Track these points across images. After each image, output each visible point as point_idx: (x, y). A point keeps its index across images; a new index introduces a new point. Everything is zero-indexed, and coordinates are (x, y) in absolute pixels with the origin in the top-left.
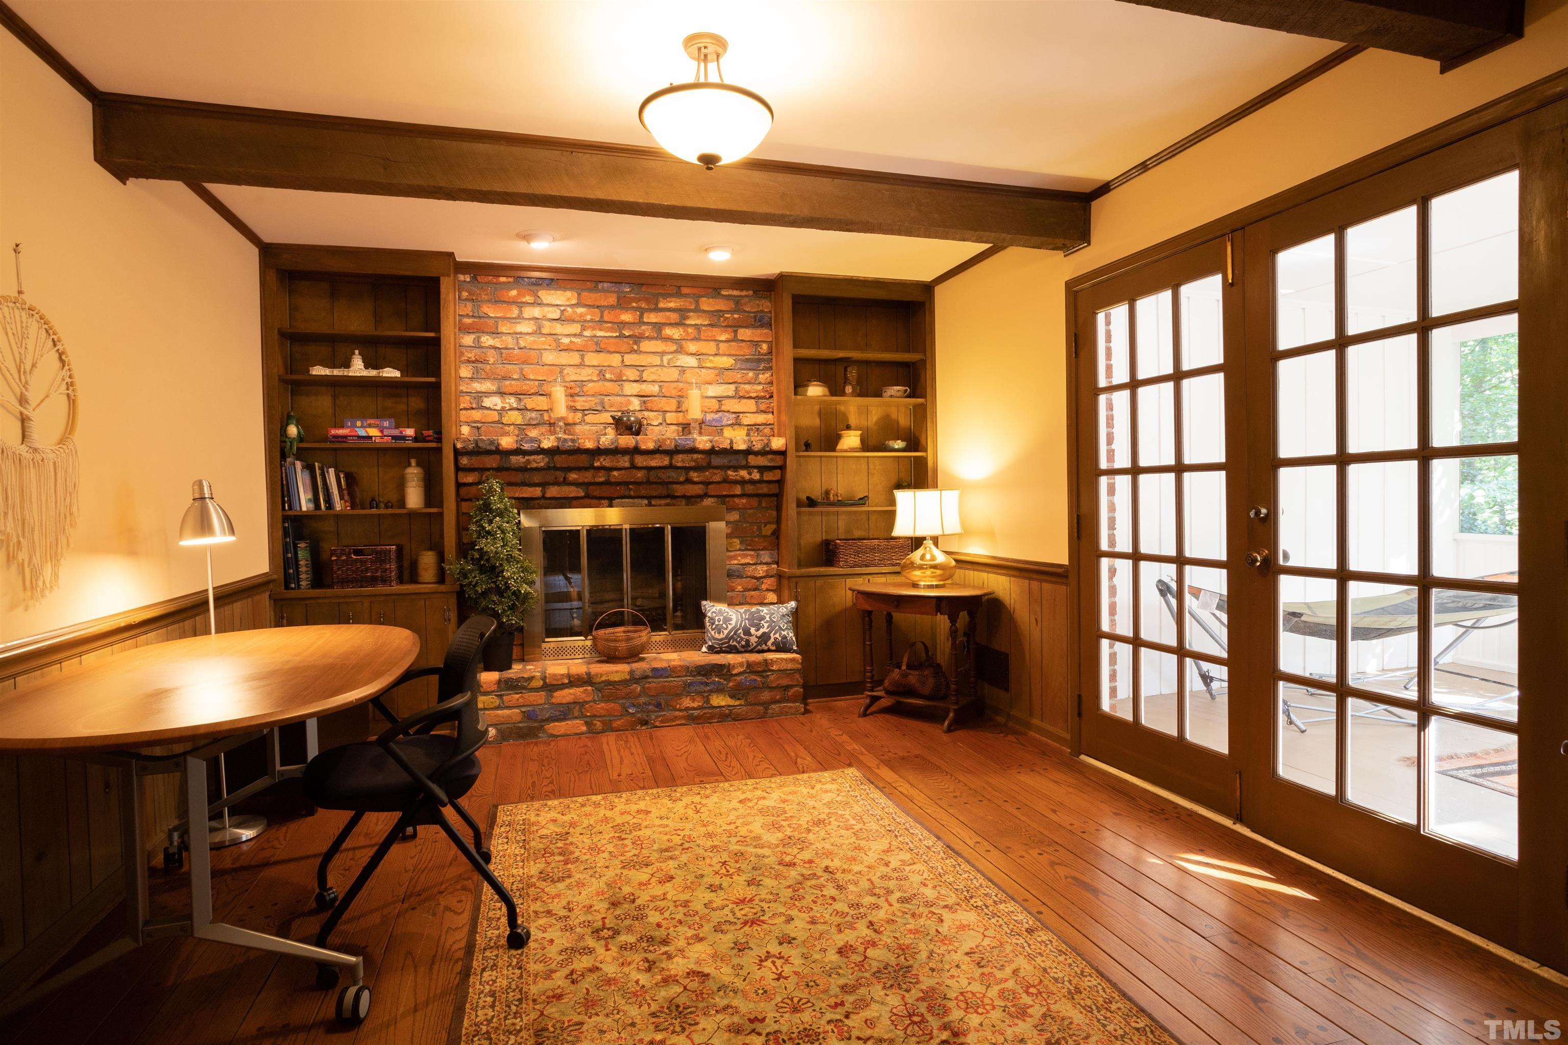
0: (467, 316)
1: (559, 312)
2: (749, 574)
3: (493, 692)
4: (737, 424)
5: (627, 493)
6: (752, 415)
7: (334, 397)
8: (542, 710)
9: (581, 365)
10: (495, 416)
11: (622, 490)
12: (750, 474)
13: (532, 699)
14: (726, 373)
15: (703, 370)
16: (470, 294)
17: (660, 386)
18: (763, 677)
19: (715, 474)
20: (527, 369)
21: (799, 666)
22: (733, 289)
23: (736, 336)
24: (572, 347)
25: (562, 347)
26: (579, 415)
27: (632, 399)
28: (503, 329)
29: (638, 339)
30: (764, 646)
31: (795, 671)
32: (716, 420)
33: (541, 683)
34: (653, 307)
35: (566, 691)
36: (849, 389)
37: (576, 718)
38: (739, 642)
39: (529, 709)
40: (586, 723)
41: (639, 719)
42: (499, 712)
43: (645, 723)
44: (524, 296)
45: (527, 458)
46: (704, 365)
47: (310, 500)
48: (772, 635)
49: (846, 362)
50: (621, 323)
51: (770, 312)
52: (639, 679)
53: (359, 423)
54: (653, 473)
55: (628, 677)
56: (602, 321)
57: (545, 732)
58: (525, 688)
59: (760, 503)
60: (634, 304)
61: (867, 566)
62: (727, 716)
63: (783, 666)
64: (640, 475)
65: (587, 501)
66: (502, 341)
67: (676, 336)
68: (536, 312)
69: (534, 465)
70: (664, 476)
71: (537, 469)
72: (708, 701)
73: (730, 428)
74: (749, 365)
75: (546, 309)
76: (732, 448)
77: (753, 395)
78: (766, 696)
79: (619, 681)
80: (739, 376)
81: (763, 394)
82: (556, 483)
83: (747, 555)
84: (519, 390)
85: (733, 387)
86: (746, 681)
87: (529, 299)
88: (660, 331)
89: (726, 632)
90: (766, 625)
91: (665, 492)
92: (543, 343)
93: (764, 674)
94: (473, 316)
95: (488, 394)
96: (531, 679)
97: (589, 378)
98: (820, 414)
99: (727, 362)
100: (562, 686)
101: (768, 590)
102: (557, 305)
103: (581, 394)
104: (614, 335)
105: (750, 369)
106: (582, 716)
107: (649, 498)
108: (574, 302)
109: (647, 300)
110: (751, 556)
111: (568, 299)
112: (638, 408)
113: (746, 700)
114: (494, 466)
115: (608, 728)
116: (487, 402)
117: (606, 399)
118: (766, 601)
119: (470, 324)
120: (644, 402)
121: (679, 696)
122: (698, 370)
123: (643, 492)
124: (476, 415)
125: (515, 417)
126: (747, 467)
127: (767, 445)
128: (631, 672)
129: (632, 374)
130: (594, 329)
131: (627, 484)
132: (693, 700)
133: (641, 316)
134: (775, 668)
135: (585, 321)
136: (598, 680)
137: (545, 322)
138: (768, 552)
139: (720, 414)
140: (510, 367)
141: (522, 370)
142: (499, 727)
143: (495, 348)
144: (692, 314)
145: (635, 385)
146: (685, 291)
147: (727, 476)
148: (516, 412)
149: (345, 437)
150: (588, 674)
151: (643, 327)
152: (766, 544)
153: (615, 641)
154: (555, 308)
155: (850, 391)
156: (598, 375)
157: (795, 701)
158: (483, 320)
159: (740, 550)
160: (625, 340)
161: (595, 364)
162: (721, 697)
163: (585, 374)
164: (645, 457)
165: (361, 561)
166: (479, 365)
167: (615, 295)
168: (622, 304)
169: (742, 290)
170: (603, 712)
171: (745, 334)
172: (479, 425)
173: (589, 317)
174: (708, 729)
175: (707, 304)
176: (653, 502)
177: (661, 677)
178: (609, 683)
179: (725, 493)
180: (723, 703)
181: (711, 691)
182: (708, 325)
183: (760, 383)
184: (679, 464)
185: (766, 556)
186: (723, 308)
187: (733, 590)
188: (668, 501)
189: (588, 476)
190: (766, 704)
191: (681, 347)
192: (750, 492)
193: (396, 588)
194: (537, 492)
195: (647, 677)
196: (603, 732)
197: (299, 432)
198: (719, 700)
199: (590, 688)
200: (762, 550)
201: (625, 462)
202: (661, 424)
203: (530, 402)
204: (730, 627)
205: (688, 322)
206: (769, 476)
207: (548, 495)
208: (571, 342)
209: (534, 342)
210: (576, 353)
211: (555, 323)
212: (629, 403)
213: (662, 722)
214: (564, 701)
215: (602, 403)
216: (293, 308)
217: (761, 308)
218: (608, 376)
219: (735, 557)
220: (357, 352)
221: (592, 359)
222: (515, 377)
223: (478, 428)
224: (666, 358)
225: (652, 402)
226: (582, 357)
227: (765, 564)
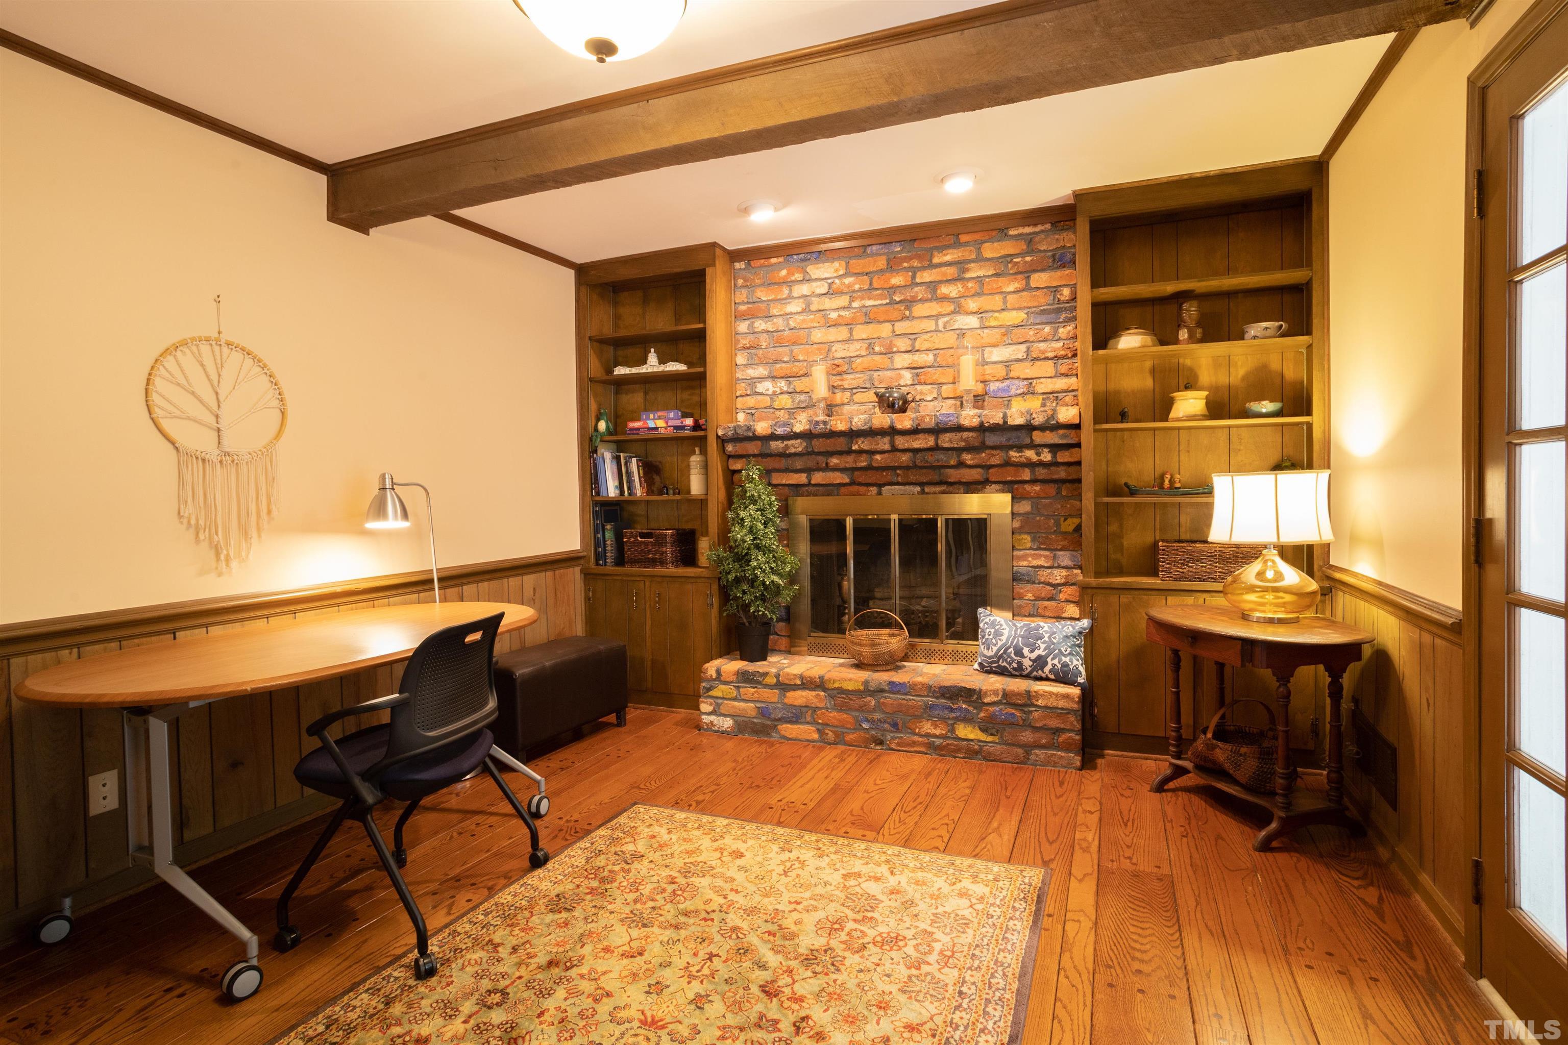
0: (743, 303)
1: (826, 285)
2: (1042, 579)
3: (732, 682)
4: (1030, 392)
5: (894, 479)
6: (1049, 380)
7: (646, 393)
8: (775, 709)
9: (850, 340)
10: (767, 401)
11: (888, 476)
12: (1038, 454)
13: (766, 695)
14: (1015, 330)
15: (986, 331)
16: (745, 281)
17: (935, 355)
18: (1025, 712)
19: (993, 455)
20: (796, 349)
21: (1075, 706)
22: (1024, 226)
23: (1028, 283)
24: (841, 321)
25: (831, 323)
26: (848, 394)
27: (903, 372)
28: (775, 312)
29: (909, 303)
30: (1040, 672)
31: (1069, 711)
32: (1003, 390)
33: (775, 680)
34: (926, 264)
35: (799, 693)
36: (1183, 334)
37: (808, 723)
38: (1010, 664)
39: (763, 705)
40: (818, 730)
41: (872, 736)
42: (736, 704)
43: (881, 743)
44: (793, 275)
45: (785, 443)
46: (987, 324)
47: (616, 487)
48: (1049, 659)
49: (1181, 297)
50: (892, 288)
51: (1074, 246)
52: (874, 691)
53: (651, 416)
54: (919, 455)
55: (862, 688)
56: (871, 289)
57: (778, 732)
58: (759, 683)
59: (1059, 492)
60: (905, 265)
61: (1201, 580)
62: (977, 753)
63: (1052, 702)
64: (905, 458)
65: (855, 488)
66: (774, 324)
67: (954, 294)
68: (805, 289)
69: (793, 450)
70: (931, 458)
71: (795, 454)
72: (953, 730)
73: (1019, 398)
74: (1044, 318)
75: (814, 284)
76: (1005, 422)
77: (1050, 355)
78: (1027, 736)
79: (852, 691)
80: (1031, 333)
81: (1063, 353)
82: (819, 469)
83: (1041, 556)
84: (788, 373)
85: (1023, 348)
86: (1001, 714)
87: (798, 276)
88: (934, 290)
89: (995, 649)
90: (1043, 646)
91: (936, 478)
92: (812, 321)
93: (1026, 709)
94: (748, 303)
95: (761, 379)
96: (766, 674)
97: (858, 353)
98: (1153, 371)
99: (1017, 317)
100: (795, 687)
101: (1067, 601)
102: (826, 279)
103: (850, 371)
104: (884, 302)
105: (1047, 323)
106: (814, 722)
107: (922, 484)
108: (841, 272)
109: (919, 257)
110: (1045, 557)
111: (837, 270)
112: (909, 382)
113: (1002, 737)
114: (756, 452)
115: (839, 740)
116: (760, 388)
117: (876, 374)
118: (1064, 615)
119: (745, 311)
120: (917, 375)
121: (918, 718)
122: (979, 331)
123: (912, 478)
124: (751, 401)
125: (785, 401)
126: (1032, 446)
127: (1052, 417)
128: (866, 683)
129: (902, 344)
130: (862, 298)
131: (894, 468)
132: (936, 727)
133: (914, 277)
134: (1040, 703)
135: (854, 291)
136: (831, 686)
137: (813, 299)
138: (1068, 553)
139: (1007, 382)
140: (780, 349)
141: (792, 351)
142: (736, 718)
143: (767, 332)
144: (972, 265)
145: (906, 356)
146: (964, 238)
147: (1010, 458)
148: (786, 396)
149: (638, 429)
150: (822, 678)
151: (916, 289)
152: (1065, 543)
153: (859, 644)
154: (822, 282)
155: (1186, 336)
156: (867, 349)
157: (1068, 750)
158: (756, 305)
159: (1031, 549)
160: (896, 306)
161: (864, 336)
162: (970, 728)
163: (854, 349)
164: (907, 438)
165: (646, 544)
166: (753, 351)
167: (885, 257)
168: (892, 266)
169: (1035, 225)
170: (836, 723)
171: (1040, 279)
172: (753, 411)
173: (857, 287)
174: (955, 764)
175: (991, 250)
176: (927, 490)
177: (898, 692)
178: (841, 691)
179: (1009, 479)
180: (971, 736)
181: (957, 719)
182: (993, 275)
183: (1059, 339)
184: (946, 445)
185: (1065, 558)
186: (1012, 251)
187: (1021, 598)
188: (944, 488)
189: (848, 462)
190: (1028, 748)
191: (960, 306)
192: (1040, 478)
193: (672, 570)
194: (802, 478)
195: (882, 691)
196: (835, 743)
197: (608, 427)
198: (965, 731)
199: (822, 693)
200: (1061, 550)
201: (884, 443)
202: (936, 398)
203: (799, 384)
204: (1000, 643)
205: (968, 275)
206: (1063, 457)
207: (813, 482)
208: (839, 316)
209: (804, 321)
210: (845, 327)
211: (823, 298)
212: (900, 377)
213: (898, 744)
214: (797, 703)
215: (871, 379)
216: (617, 317)
217: (1061, 244)
218: (877, 349)
219: (1024, 558)
220: (652, 350)
221: (861, 332)
222: (785, 359)
223: (753, 415)
224: (941, 322)
225: (925, 374)
226: (851, 331)
227: (1063, 568)
